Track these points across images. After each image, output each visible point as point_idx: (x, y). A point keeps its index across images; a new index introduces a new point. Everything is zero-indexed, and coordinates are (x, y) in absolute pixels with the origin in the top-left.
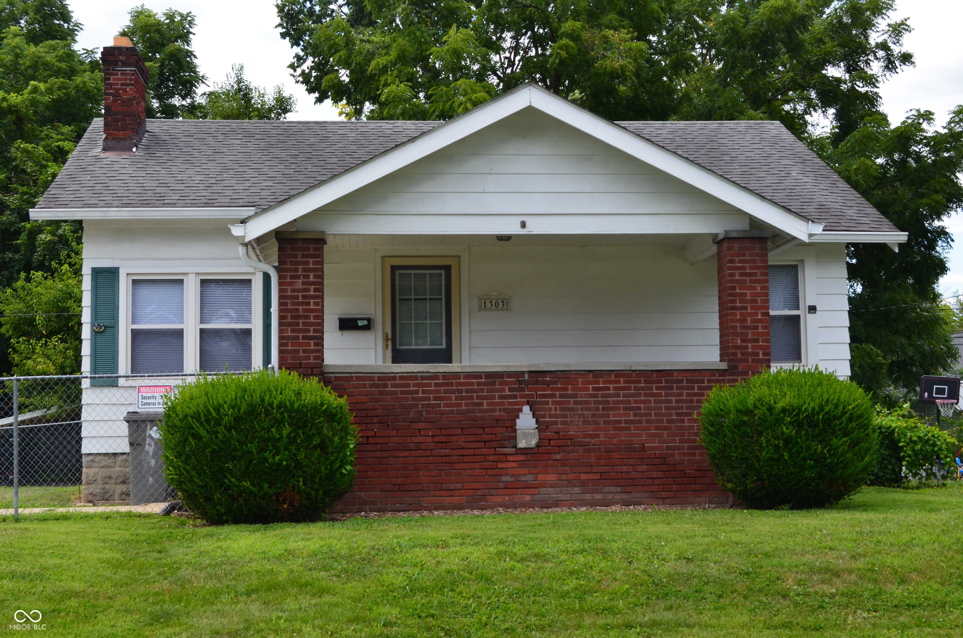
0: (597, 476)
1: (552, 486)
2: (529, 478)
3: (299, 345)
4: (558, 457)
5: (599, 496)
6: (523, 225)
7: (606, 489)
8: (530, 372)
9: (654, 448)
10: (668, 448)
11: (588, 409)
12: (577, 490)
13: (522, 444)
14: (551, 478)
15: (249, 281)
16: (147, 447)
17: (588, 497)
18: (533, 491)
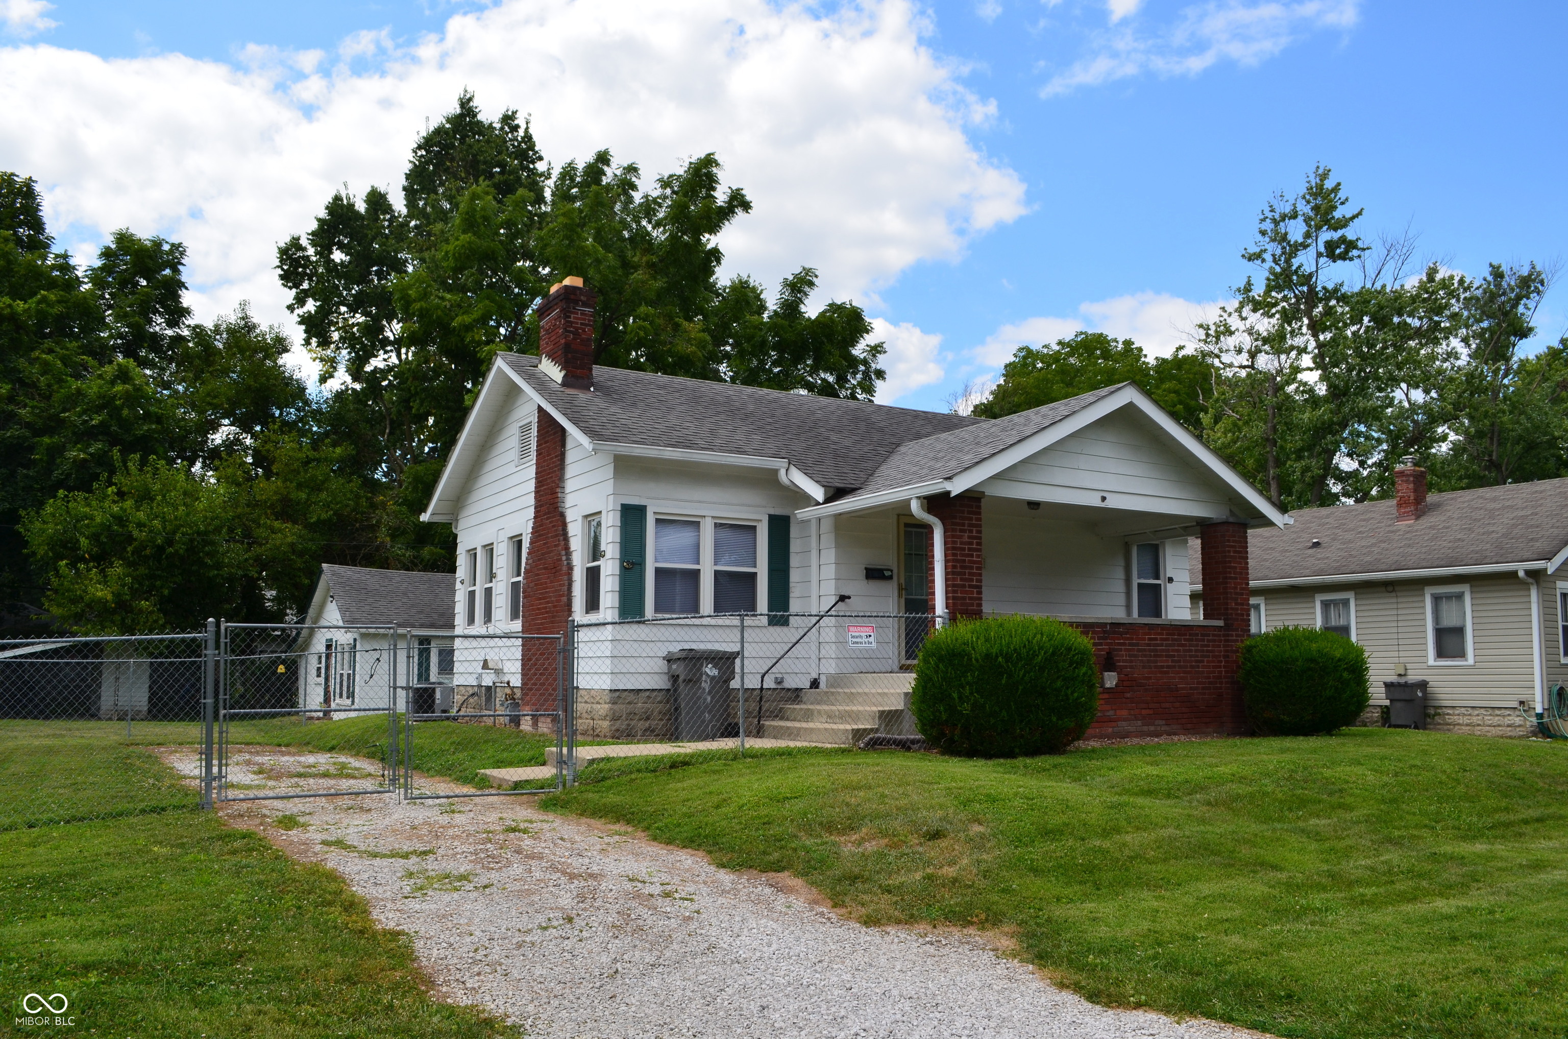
0: (1151, 712)
1: (1125, 720)
2: (1111, 713)
3: (966, 592)
4: (1128, 695)
5: (1152, 728)
6: (1104, 499)
7: (1157, 722)
8: (1112, 623)
9: (1183, 689)
10: (1191, 688)
11: (1145, 656)
12: (1139, 723)
13: (1108, 685)
14: (1124, 713)
15: (754, 528)
16: (703, 684)
17: (1145, 728)
18: (1114, 724)
